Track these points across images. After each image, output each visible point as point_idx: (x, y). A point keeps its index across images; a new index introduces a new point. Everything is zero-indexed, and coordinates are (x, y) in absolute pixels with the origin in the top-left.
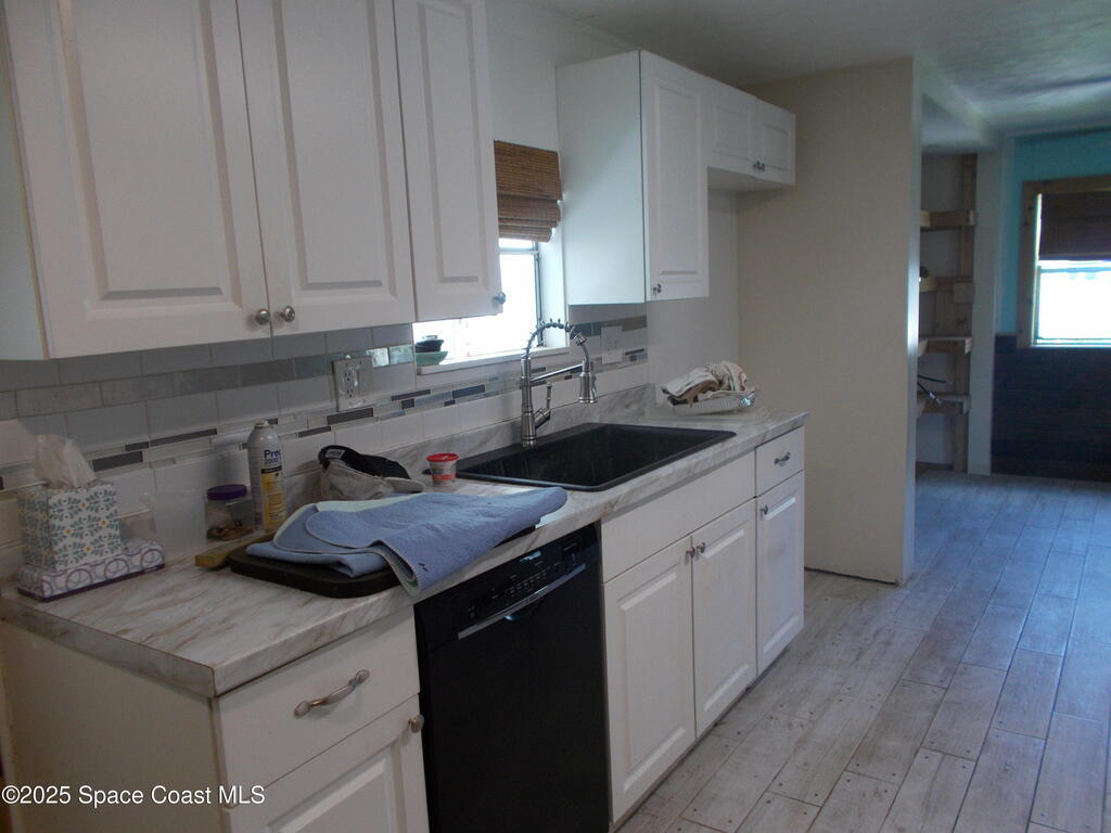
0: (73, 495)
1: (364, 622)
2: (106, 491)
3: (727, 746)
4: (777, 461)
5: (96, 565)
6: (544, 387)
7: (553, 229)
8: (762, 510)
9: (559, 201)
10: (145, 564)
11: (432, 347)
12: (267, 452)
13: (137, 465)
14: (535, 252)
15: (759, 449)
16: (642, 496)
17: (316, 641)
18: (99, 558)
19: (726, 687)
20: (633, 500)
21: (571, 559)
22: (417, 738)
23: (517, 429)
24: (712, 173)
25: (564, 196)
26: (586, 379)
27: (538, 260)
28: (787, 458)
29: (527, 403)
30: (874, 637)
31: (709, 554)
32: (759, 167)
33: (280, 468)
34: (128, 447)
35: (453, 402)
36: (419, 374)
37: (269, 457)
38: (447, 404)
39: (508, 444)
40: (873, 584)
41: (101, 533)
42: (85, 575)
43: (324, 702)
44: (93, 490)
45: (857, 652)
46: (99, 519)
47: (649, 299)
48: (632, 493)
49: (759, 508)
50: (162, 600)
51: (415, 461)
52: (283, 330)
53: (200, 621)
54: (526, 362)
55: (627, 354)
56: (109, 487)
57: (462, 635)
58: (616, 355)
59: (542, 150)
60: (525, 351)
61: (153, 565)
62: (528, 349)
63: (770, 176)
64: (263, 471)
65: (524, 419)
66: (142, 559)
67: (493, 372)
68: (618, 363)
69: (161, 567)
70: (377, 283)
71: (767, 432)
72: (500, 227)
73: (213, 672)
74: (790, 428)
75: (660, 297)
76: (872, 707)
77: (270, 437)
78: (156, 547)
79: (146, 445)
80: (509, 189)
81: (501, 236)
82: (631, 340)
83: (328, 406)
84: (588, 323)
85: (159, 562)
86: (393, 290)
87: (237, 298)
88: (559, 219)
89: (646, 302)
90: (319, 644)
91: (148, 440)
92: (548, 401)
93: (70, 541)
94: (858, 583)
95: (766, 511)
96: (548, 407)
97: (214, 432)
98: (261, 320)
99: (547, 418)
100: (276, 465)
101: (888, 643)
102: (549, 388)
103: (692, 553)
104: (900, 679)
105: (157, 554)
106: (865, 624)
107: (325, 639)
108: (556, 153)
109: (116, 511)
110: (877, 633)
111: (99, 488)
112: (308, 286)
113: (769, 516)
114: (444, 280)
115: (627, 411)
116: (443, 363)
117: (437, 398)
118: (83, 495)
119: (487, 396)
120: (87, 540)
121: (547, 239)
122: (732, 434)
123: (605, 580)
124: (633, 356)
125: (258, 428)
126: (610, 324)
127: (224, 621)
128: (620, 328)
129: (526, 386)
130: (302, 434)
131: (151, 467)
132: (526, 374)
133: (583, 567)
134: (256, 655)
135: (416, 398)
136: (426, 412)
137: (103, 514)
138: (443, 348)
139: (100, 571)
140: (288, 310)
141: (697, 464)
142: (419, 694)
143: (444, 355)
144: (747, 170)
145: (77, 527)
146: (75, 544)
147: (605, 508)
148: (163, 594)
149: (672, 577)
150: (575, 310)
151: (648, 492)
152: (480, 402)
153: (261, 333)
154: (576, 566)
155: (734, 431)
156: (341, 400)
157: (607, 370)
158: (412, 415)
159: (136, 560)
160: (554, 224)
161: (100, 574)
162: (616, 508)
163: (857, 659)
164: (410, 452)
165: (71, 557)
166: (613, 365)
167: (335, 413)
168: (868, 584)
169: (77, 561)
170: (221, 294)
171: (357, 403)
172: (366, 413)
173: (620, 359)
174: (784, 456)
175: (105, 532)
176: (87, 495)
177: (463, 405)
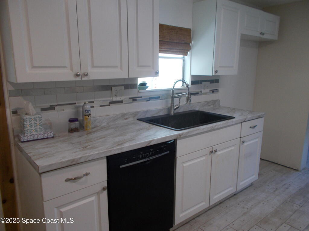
0: (30, 117)
1: (88, 160)
2: (39, 117)
3: (221, 210)
4: (250, 127)
5: (35, 135)
6: (178, 98)
7: (189, 52)
8: (242, 142)
9: (190, 44)
10: (48, 136)
11: (144, 85)
12: (86, 110)
13: (53, 111)
14: (183, 59)
15: (243, 123)
16: (192, 134)
17: (71, 163)
18: (36, 133)
19: (223, 193)
20: (189, 135)
21: (164, 149)
22: (106, 192)
23: (169, 109)
24: (242, 35)
25: (192, 42)
26: (188, 97)
27: (184, 61)
28: (255, 127)
29: (172, 103)
30: (283, 186)
31: (218, 153)
32: (262, 34)
33: (90, 115)
34: (51, 106)
35: (149, 101)
36: (139, 92)
37: (87, 111)
38: (147, 101)
39: (166, 114)
40: (289, 169)
41: (37, 127)
42: (32, 137)
43: (75, 179)
44: (35, 116)
45: (275, 190)
46: (37, 124)
47: (213, 75)
48: (189, 132)
49: (241, 141)
50: (45, 146)
51: (135, 116)
52: (85, 78)
53: (47, 153)
54: (173, 91)
55: (211, 90)
56: (40, 116)
57: (121, 167)
58: (207, 91)
59: (186, 28)
60: (173, 88)
61: (51, 136)
62: (173, 87)
63: (267, 37)
64: (85, 115)
65: (171, 107)
66: (48, 135)
67: (163, 93)
68: (208, 93)
69: (53, 137)
70: (117, 67)
71: (247, 118)
72: (160, 50)
73: (38, 167)
74: (257, 117)
75: (217, 74)
76: (273, 207)
77: (88, 107)
78: (52, 132)
79: (56, 106)
80: (173, 40)
81: (159, 53)
82: (214, 86)
83: (110, 99)
84: (197, 81)
85: (53, 136)
86: (121, 69)
87: (72, 69)
88: (190, 49)
89: (213, 76)
90: (72, 164)
91: (57, 104)
92: (179, 103)
93: (29, 128)
94: (285, 168)
95: (243, 142)
96: (179, 104)
97: (75, 104)
98: (77, 75)
99: (178, 107)
100: (89, 114)
101: (287, 188)
102: (180, 99)
103: (211, 152)
104: (286, 200)
105: (52, 134)
106: (281, 181)
107: (74, 163)
108: (191, 29)
109: (41, 122)
110: (285, 184)
111: (37, 116)
112: (93, 67)
113: (245, 144)
114: (139, 66)
115: (209, 107)
116: (147, 89)
117: (144, 99)
118: (33, 117)
119: (161, 99)
120: (33, 128)
121: (186, 55)
122: (234, 118)
123: (177, 156)
124: (213, 91)
125: (85, 104)
126: (205, 81)
127: (53, 154)
128: (209, 82)
129: (173, 98)
130: (101, 106)
131: (57, 111)
132: (172, 94)
133: (168, 152)
134: (52, 164)
135: (137, 99)
136: (140, 103)
137: (38, 122)
138: (147, 85)
139: (36, 136)
140: (86, 73)
141: (215, 126)
142: (107, 181)
143: (147, 87)
144: (258, 35)
145: (31, 125)
146: (30, 129)
147: (178, 136)
148: (47, 145)
149: (204, 158)
150: (193, 76)
151: (195, 133)
152: (158, 101)
153: (78, 79)
154: (165, 152)
155: (235, 117)
156: (113, 98)
157: (203, 95)
158: (135, 103)
159: (46, 135)
160: (189, 50)
161: (36, 137)
162: (182, 136)
163: (274, 191)
164: (134, 113)
165: (29, 132)
166: (206, 93)
167: (111, 101)
168: (288, 169)
169: (30, 133)
170: (67, 68)
171: (118, 99)
172: (121, 102)
173: (208, 92)
174: (254, 126)
175: (38, 127)
176: (34, 117)
177: (152, 102)
